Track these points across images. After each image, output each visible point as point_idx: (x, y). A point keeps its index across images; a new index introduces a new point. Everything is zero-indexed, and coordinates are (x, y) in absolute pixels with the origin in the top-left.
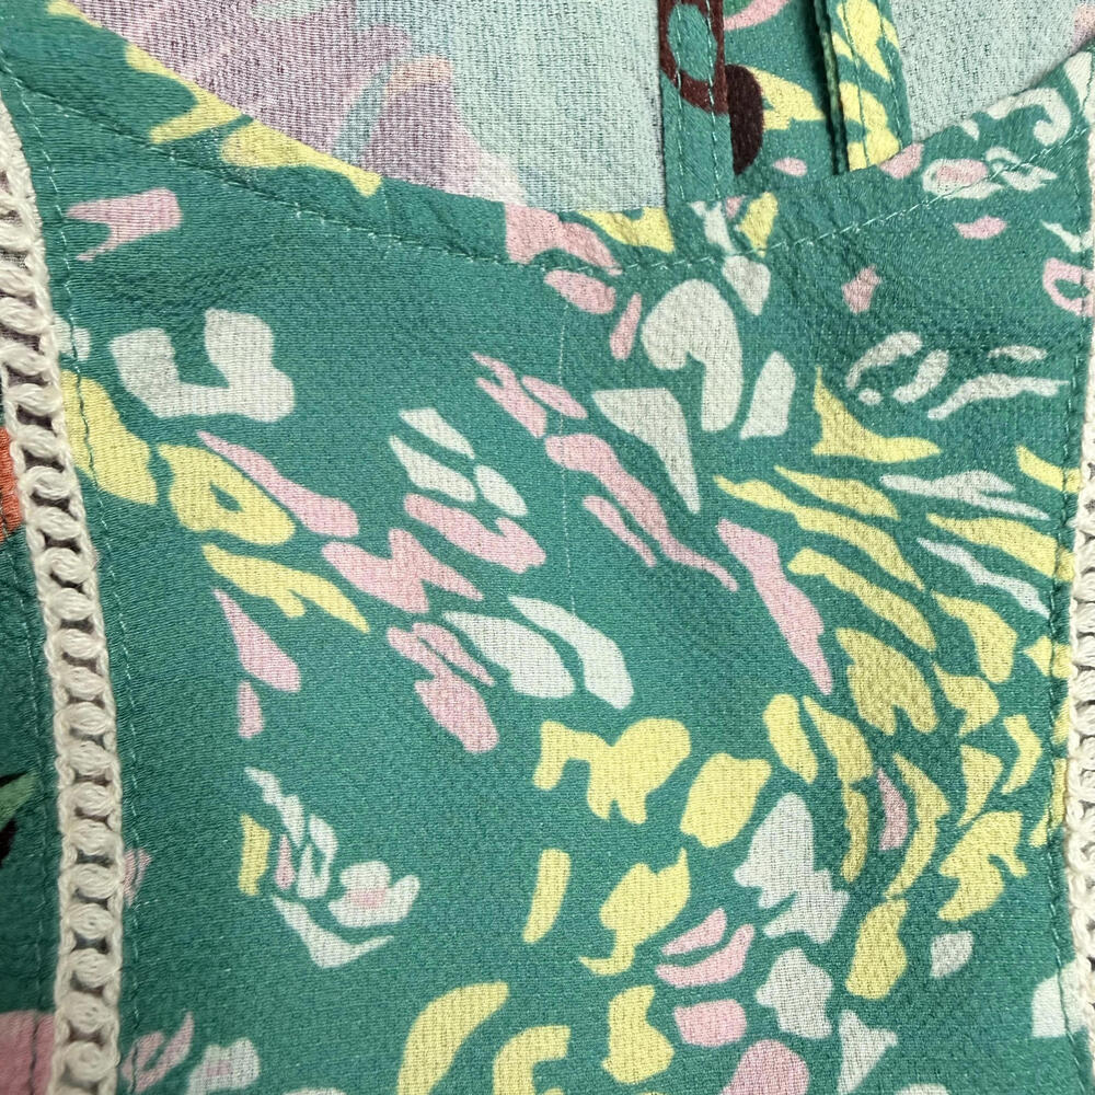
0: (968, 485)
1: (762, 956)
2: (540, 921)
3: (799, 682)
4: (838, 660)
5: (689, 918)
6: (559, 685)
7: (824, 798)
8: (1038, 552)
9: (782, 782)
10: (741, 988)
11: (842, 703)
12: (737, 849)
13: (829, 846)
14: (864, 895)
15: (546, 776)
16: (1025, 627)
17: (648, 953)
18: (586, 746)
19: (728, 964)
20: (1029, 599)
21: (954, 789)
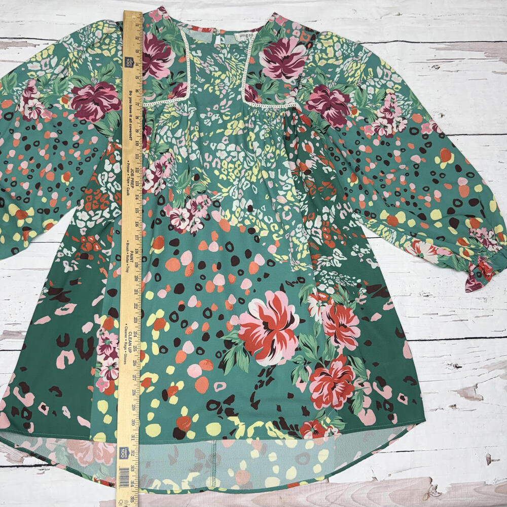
0: (240, 63)
1: (225, 86)
2: (212, 82)
3: (229, 71)
4: (231, 70)
5: (220, 83)
6: (214, 70)
7: (229, 78)
8: (243, 67)
9: (227, 76)
10: (223, 87)
11: (231, 72)
12: (224, 80)
13: (229, 81)
14: (231, 84)
15: (212, 75)
16: (241, 70)
17: (218, 84)
18: (215, 73)
19: (223, 86)
20: (242, 69)
21: (236, 78)
